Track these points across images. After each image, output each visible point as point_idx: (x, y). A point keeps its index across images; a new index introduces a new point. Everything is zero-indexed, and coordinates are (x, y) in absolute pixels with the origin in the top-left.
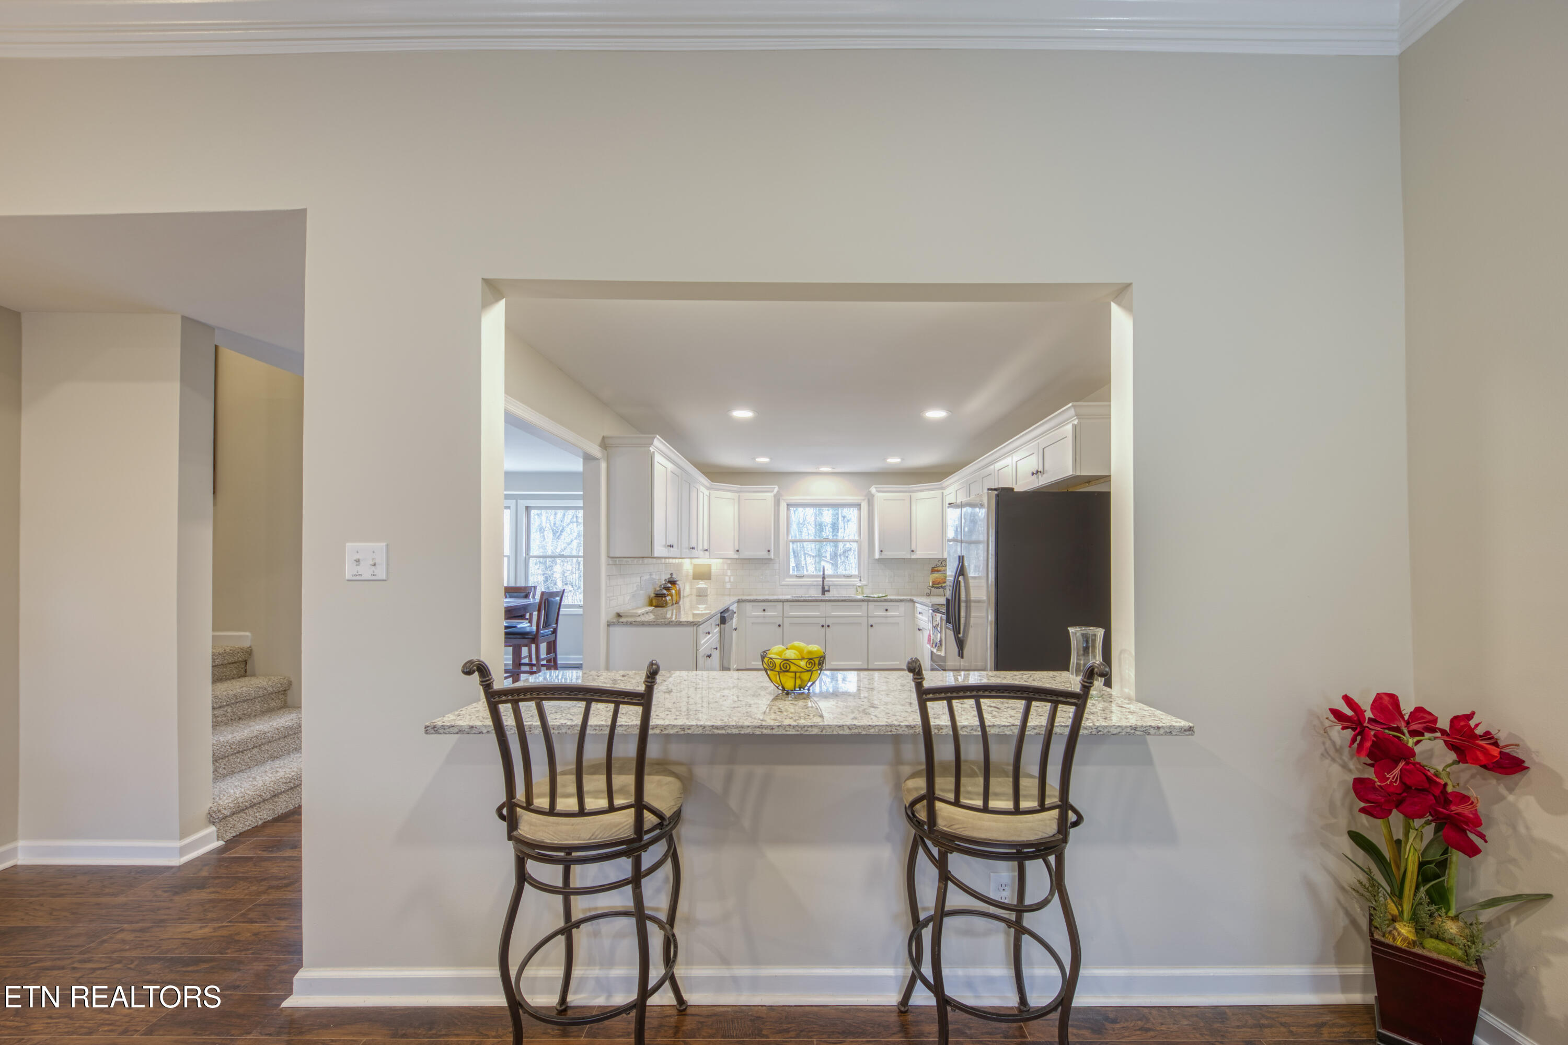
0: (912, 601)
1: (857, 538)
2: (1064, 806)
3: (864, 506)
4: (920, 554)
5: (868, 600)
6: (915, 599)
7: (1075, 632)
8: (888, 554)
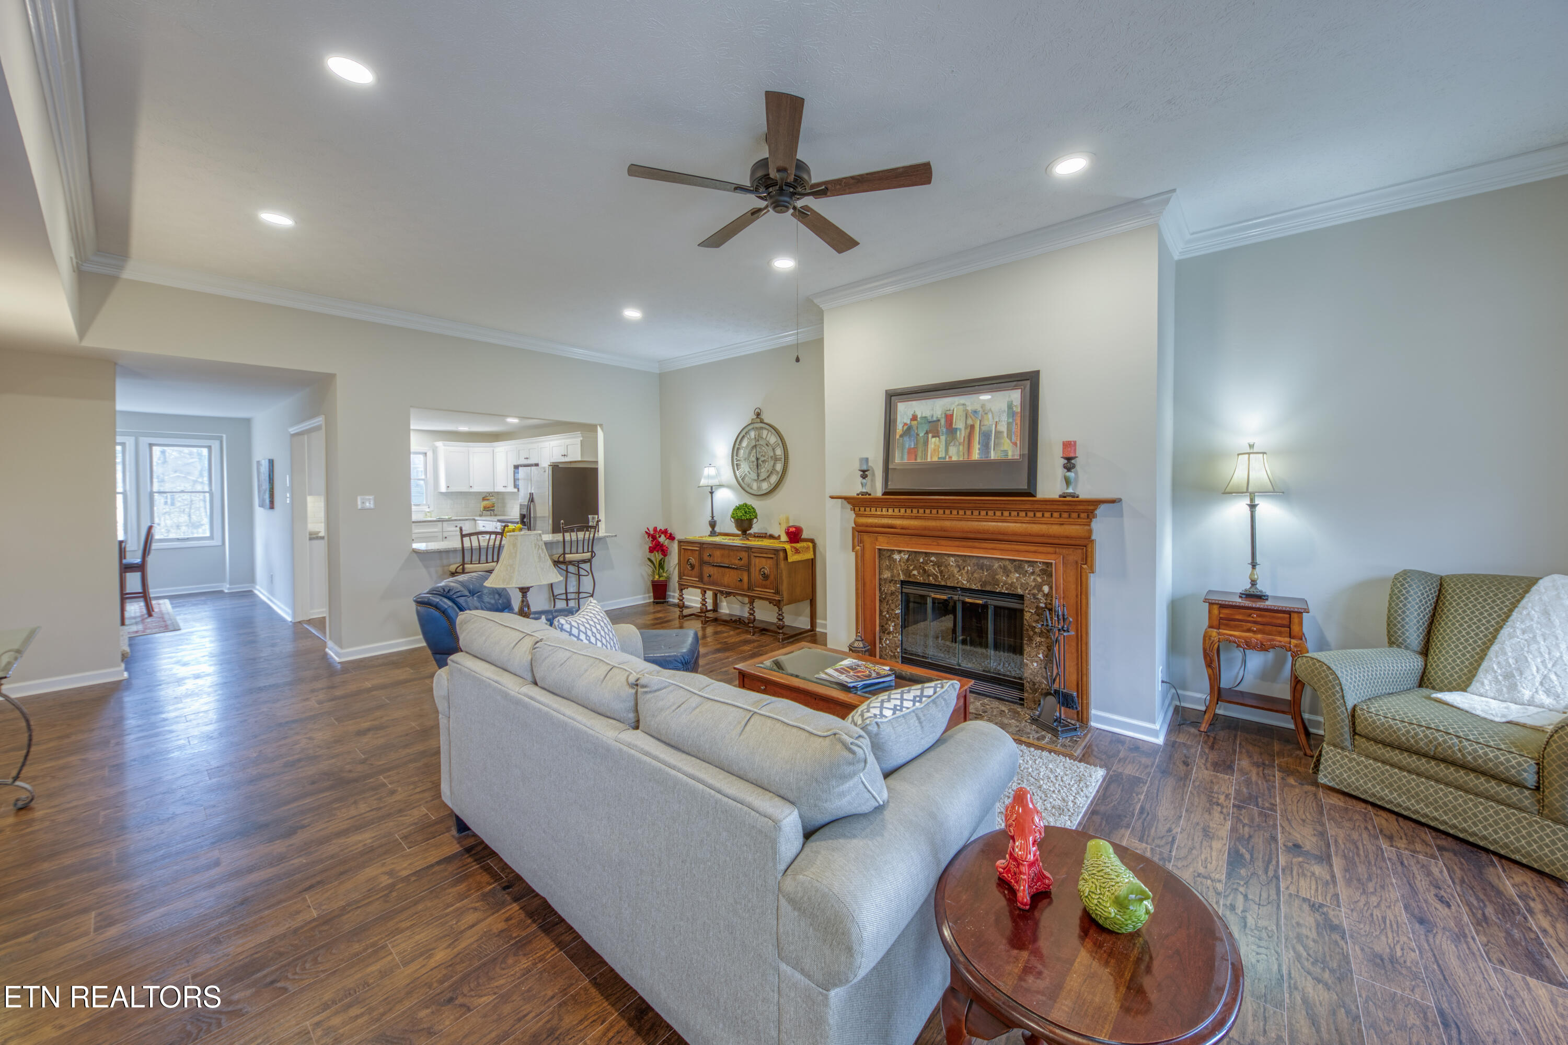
0: (474, 520)
1: (423, 477)
2: (592, 552)
3: (430, 454)
4: (475, 489)
5: (441, 521)
6: (476, 518)
7: (590, 516)
8: (452, 489)
